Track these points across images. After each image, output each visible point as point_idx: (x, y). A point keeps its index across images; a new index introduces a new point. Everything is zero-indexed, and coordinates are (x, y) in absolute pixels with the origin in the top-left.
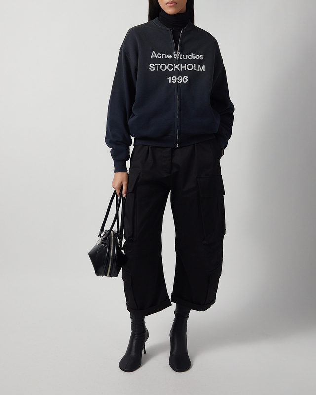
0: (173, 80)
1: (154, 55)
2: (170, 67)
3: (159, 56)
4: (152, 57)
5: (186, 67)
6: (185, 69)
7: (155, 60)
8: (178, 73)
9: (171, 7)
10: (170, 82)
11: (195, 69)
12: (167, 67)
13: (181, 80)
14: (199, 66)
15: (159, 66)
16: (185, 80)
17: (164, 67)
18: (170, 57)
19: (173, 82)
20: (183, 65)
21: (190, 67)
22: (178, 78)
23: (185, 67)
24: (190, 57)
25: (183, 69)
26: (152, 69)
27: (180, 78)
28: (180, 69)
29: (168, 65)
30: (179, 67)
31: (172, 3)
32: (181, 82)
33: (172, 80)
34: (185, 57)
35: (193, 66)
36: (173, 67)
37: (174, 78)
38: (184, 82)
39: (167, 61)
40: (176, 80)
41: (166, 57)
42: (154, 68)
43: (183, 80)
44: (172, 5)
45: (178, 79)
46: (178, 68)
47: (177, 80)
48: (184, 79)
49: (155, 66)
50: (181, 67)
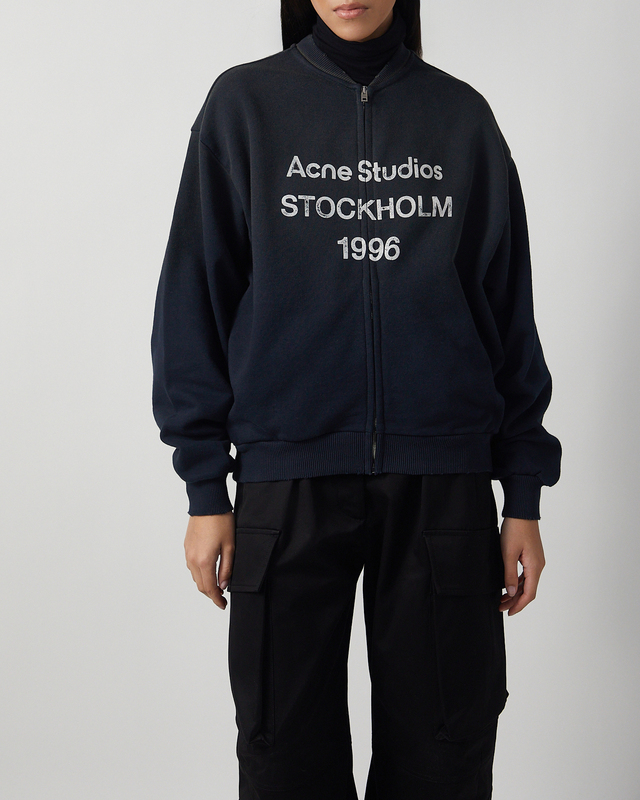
0: (355, 249)
1: (296, 167)
2: (346, 208)
3: (314, 170)
4: (289, 175)
5: (393, 208)
6: (392, 216)
7: (300, 185)
8: (368, 229)
9: (349, 20)
10: (346, 256)
11: (421, 214)
12: (336, 208)
13: (380, 250)
14: (435, 200)
15: (312, 204)
16: (392, 252)
17: (326, 207)
18: (344, 173)
19: (354, 255)
20: (385, 203)
21: (406, 207)
22: (371, 243)
23: (390, 208)
24: (405, 171)
25: (386, 214)
26: (290, 210)
27: (376, 246)
28: (376, 215)
29: (340, 203)
30: (373, 208)
31: (352, 7)
32: (378, 258)
33: (351, 251)
34: (389, 173)
35: (416, 204)
36: (355, 208)
37: (359, 245)
38: (388, 257)
39: (336, 189)
40: (364, 250)
41: (334, 177)
42: (295, 208)
43: (386, 249)
44: (353, 13)
45: (371, 249)
46: (369, 212)
47: (368, 252)
48: (388, 248)
49: (300, 204)
50: (380, 209)
